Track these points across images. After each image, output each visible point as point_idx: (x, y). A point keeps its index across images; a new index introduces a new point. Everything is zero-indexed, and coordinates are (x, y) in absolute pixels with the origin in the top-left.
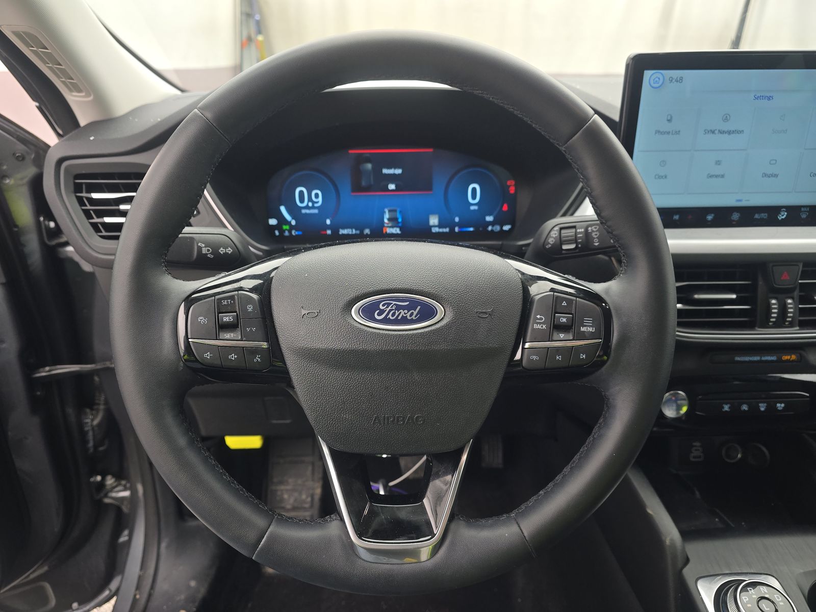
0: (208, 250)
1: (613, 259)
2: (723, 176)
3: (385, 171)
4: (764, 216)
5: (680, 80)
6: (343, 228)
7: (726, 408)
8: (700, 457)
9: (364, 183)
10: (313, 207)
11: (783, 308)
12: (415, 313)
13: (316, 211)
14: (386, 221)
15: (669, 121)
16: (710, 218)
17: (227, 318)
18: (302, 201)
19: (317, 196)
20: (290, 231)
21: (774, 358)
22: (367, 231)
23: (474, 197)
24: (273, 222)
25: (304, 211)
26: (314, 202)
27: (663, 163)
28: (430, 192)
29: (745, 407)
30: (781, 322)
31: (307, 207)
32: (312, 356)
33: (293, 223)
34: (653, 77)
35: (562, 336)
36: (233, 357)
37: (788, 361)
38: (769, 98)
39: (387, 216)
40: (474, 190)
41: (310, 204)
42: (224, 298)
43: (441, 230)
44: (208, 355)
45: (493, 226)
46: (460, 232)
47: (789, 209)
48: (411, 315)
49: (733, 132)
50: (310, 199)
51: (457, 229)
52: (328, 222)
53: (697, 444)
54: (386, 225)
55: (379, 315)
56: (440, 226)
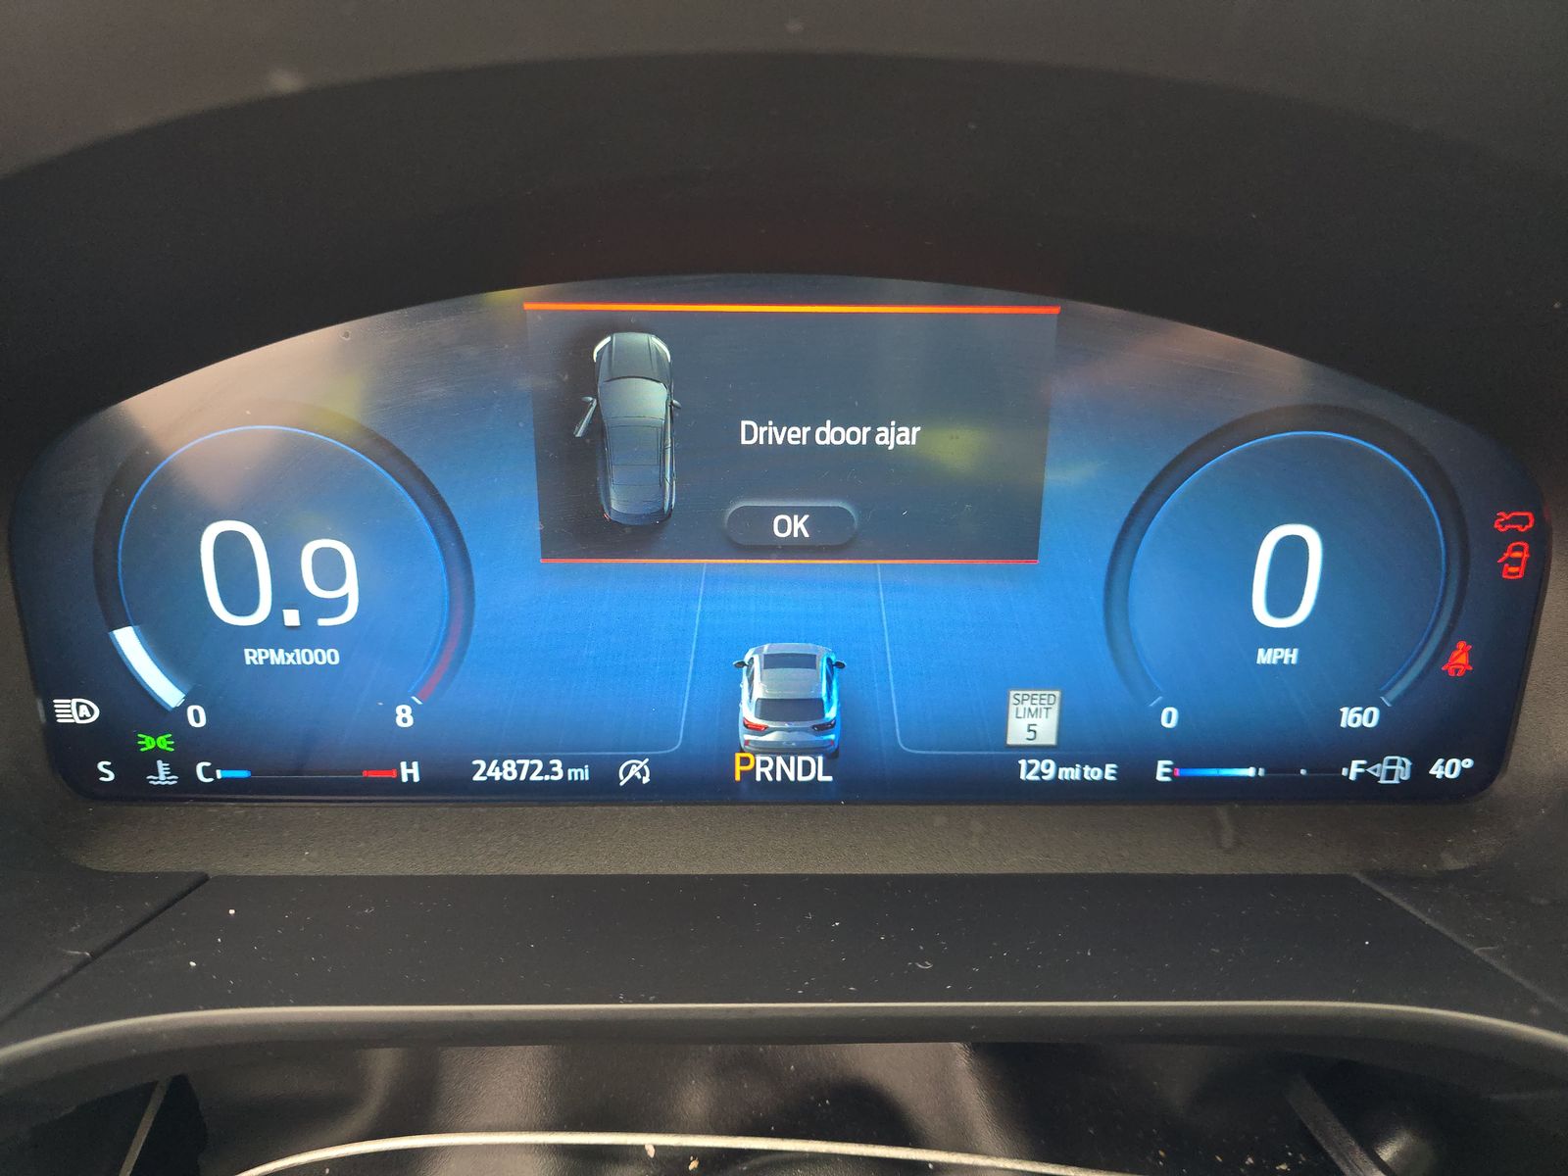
3: (755, 433)
6: (498, 754)
9: (617, 503)
10: (306, 636)
13: (330, 657)
14: (748, 712)
18: (241, 596)
19: (329, 569)
20: (181, 764)
22: (636, 770)
23: (1283, 599)
24: (75, 711)
25: (254, 656)
26: (312, 609)
28: (1023, 565)
31: (272, 634)
33: (197, 717)
39: (756, 688)
40: (1292, 554)
41: (292, 618)
43: (1071, 773)
45: (1374, 759)
46: (1177, 783)
50: (288, 591)
51: (1162, 771)
52: (404, 717)
54: (746, 736)
56: (1062, 753)
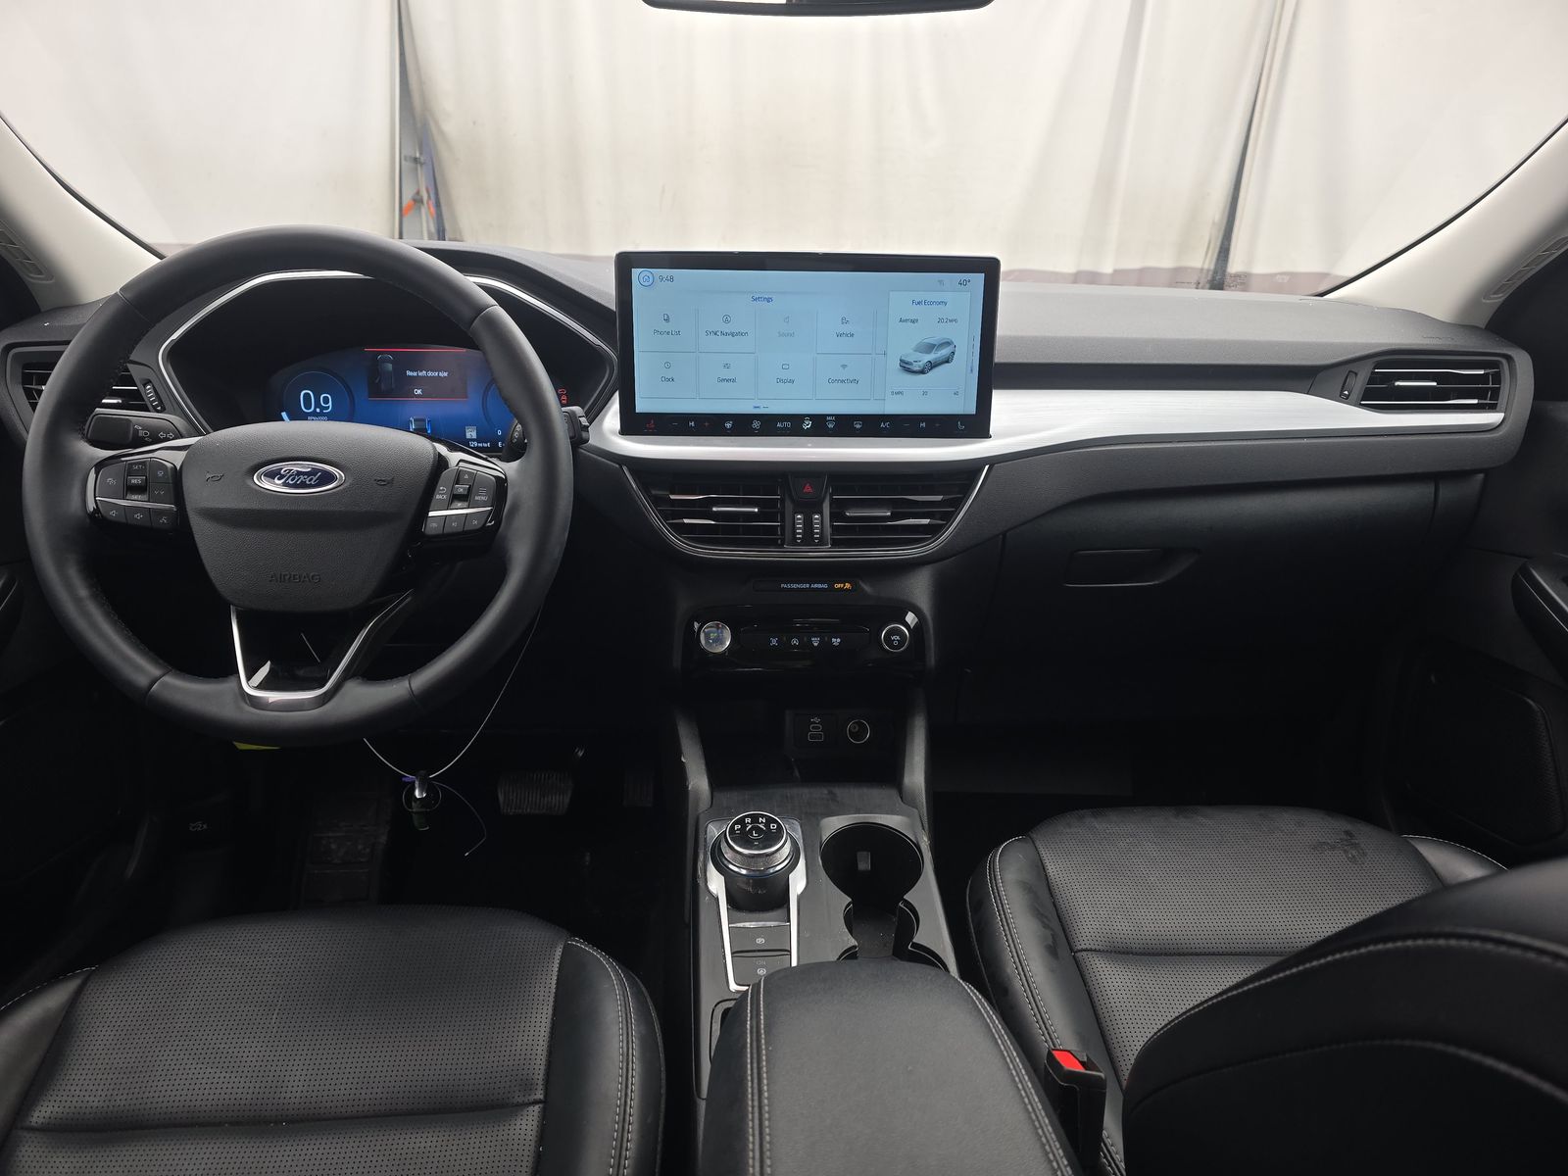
0: (146, 434)
1: (625, 468)
2: (734, 381)
3: (409, 373)
4: (788, 424)
5: (672, 279)
7: (774, 642)
8: (820, 737)
10: (322, 414)
11: (808, 524)
12: (315, 479)
13: (326, 418)
15: (667, 320)
16: (728, 425)
17: (135, 481)
18: (308, 406)
19: (326, 400)
21: (825, 586)
25: (310, 418)
26: (322, 408)
27: (668, 366)
29: (795, 642)
30: (808, 539)
31: (314, 413)
32: (215, 516)
34: (642, 275)
35: (459, 505)
36: (138, 516)
37: (841, 589)
38: (769, 300)
41: (318, 410)
42: (136, 464)
44: (113, 513)
47: (812, 417)
48: (310, 481)
49: (737, 334)
50: (318, 404)
53: (816, 720)
55: (279, 479)
